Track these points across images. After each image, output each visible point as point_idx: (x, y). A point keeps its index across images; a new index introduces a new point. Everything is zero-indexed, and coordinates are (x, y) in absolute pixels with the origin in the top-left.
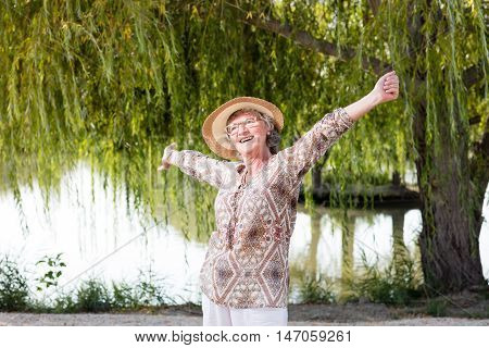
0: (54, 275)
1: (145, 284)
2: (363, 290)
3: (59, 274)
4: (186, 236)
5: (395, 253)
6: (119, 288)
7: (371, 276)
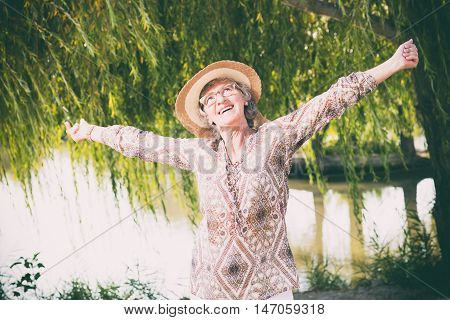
0: (32, 278)
1: (132, 281)
2: (375, 271)
3: (37, 276)
4: (193, 222)
5: (409, 228)
6: (105, 287)
7: (383, 255)
